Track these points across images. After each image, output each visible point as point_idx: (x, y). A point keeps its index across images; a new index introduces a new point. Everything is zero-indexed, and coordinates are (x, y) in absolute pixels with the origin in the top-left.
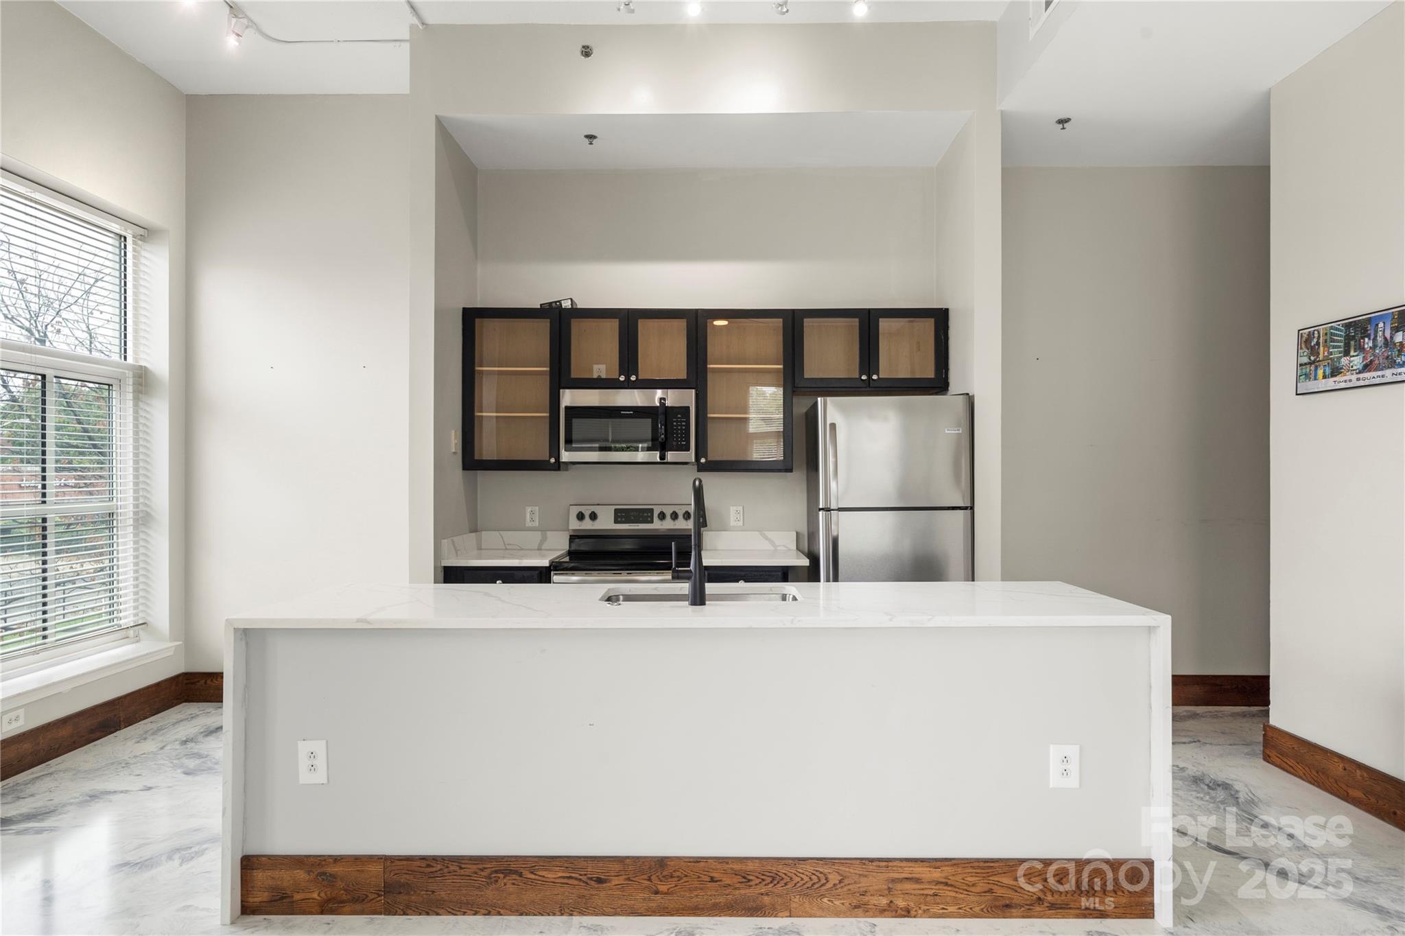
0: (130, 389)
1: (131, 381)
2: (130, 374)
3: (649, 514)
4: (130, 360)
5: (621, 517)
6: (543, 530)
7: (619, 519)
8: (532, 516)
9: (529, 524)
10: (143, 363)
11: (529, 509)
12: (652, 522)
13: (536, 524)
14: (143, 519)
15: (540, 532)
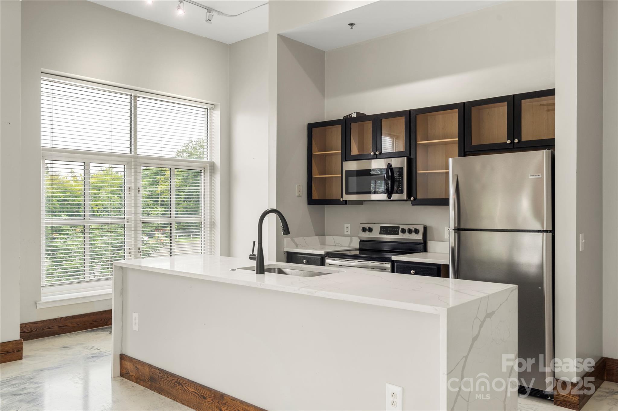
0: (209, 171)
1: (208, 168)
2: (208, 165)
3: (397, 230)
4: (209, 160)
5: (383, 231)
6: (351, 236)
7: (382, 232)
8: (347, 228)
9: (346, 233)
10: (213, 161)
11: (346, 225)
12: (398, 234)
13: (349, 233)
14: (212, 225)
15: (349, 237)
